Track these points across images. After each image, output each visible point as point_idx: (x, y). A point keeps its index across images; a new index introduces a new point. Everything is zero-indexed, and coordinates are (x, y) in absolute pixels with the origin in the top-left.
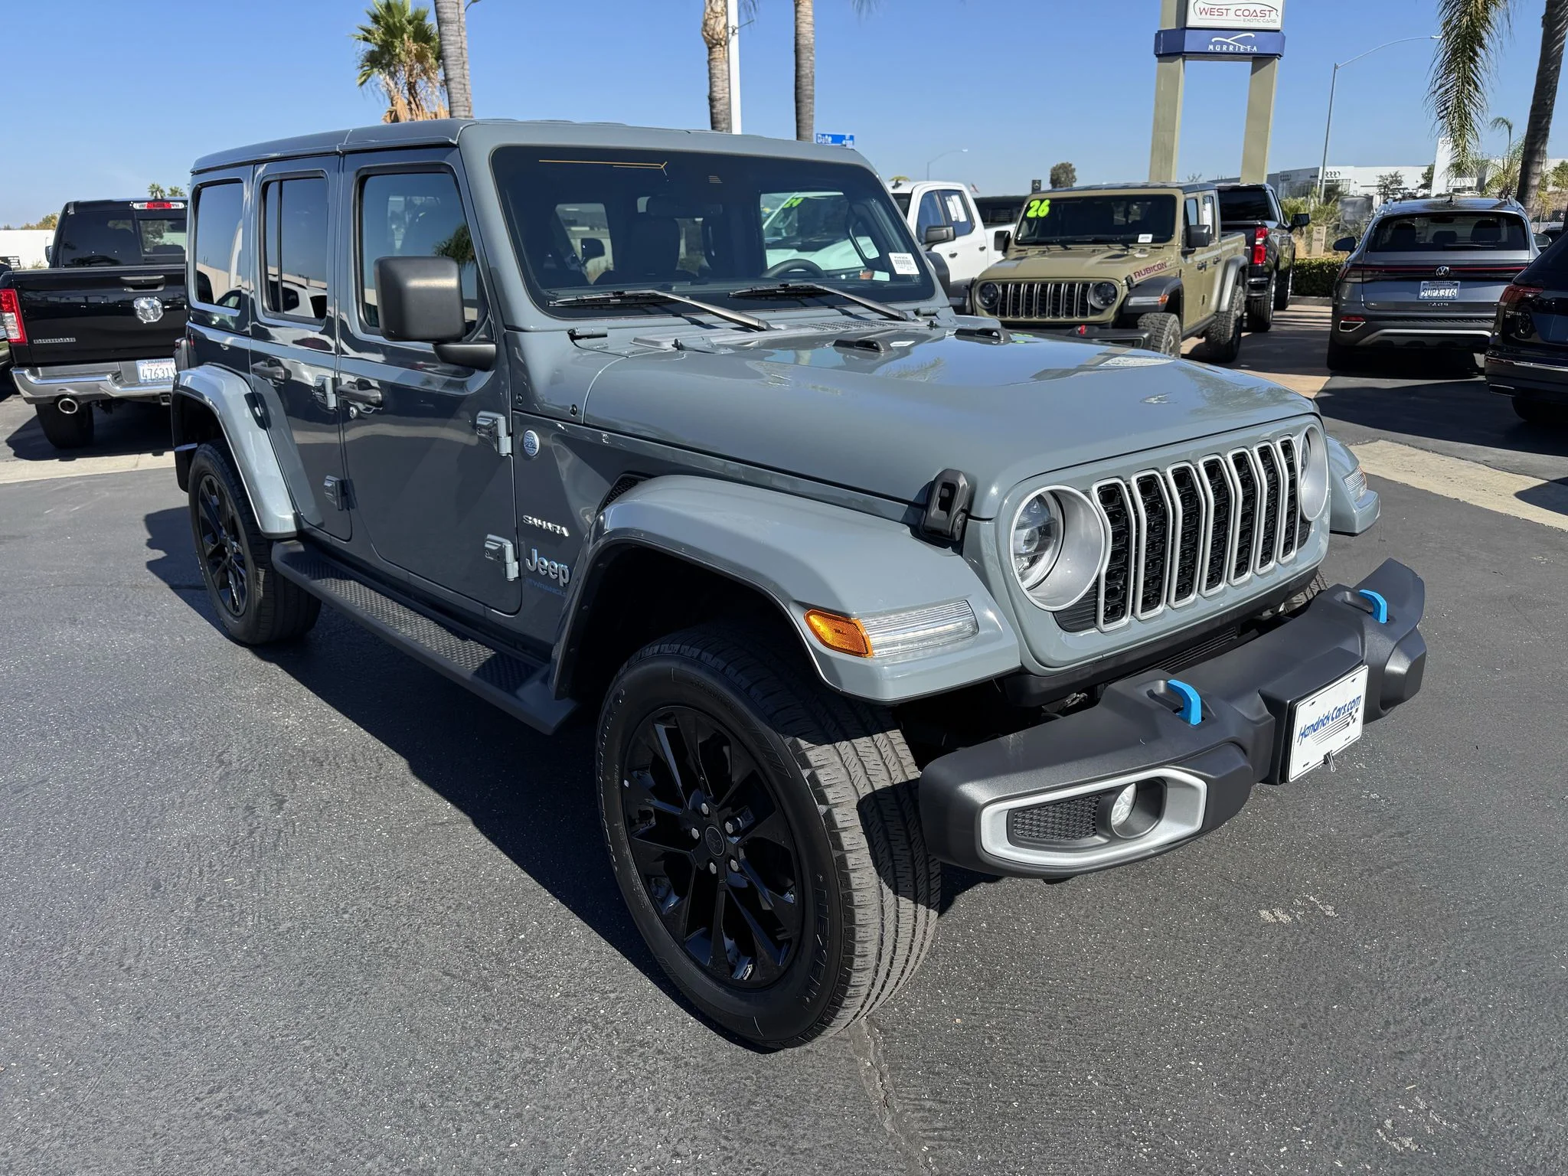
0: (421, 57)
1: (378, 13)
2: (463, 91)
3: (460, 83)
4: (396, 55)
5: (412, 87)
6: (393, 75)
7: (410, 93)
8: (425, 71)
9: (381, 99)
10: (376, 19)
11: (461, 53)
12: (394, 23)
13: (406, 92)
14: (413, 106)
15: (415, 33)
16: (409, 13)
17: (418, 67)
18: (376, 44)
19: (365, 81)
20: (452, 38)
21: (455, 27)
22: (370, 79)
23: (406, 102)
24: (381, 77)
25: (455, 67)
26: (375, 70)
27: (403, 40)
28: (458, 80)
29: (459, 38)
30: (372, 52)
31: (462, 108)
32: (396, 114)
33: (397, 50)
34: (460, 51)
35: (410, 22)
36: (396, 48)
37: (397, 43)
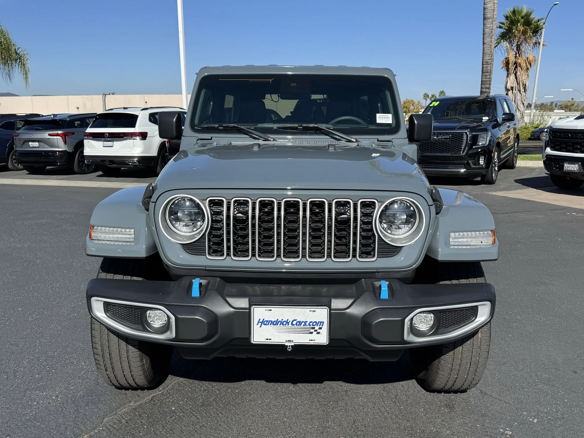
0: (524, 33)
1: (508, 15)
2: (490, 48)
3: (489, 45)
4: (513, 33)
5: (518, 47)
6: (510, 42)
7: (517, 49)
8: (525, 39)
9: (503, 52)
10: (507, 18)
11: (492, 32)
12: (515, 19)
13: (515, 49)
14: (517, 55)
15: (524, 22)
16: (523, 14)
17: (522, 37)
18: (505, 29)
19: (497, 46)
20: (488, 25)
21: (490, 20)
22: (500, 45)
23: (514, 53)
24: (505, 44)
25: (488, 38)
26: (502, 41)
27: (518, 26)
28: (488, 43)
29: (492, 25)
30: (503, 33)
31: (488, 56)
32: (508, 59)
33: (514, 31)
34: (491, 30)
35: (522, 18)
36: (513, 29)
37: (514, 28)
